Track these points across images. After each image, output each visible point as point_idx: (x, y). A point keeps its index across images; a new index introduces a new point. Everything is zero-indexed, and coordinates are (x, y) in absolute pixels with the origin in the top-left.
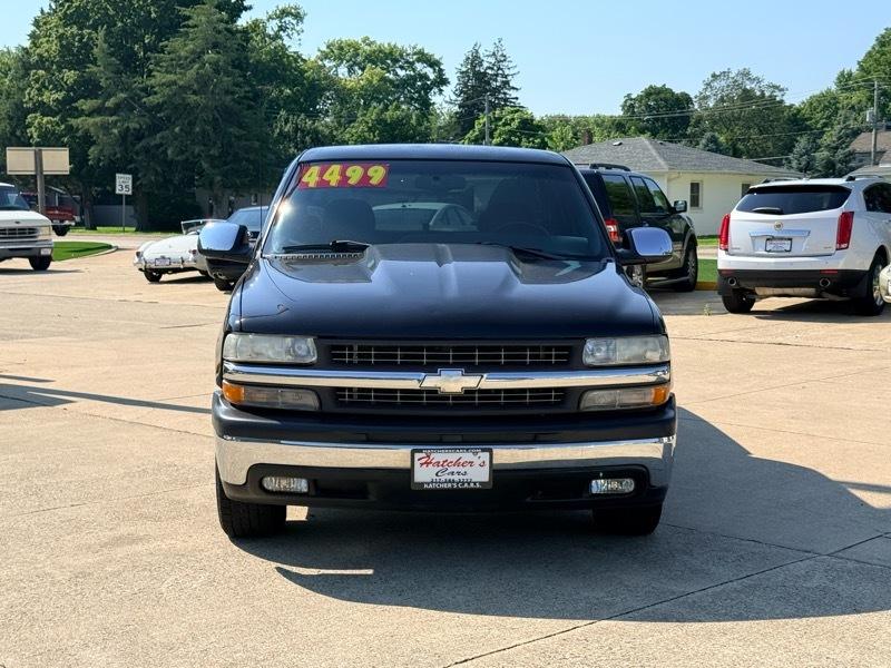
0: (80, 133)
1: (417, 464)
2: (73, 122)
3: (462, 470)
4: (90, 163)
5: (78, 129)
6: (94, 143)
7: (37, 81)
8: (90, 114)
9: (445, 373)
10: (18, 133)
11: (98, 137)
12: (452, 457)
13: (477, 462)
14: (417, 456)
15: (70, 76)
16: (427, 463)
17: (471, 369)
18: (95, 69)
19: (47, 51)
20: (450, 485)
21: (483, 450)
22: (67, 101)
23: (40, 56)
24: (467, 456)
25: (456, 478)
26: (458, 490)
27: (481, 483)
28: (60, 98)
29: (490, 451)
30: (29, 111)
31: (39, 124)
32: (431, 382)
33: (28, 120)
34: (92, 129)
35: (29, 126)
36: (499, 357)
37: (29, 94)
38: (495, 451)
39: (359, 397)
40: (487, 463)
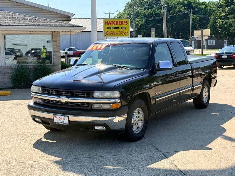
0: (228, 24)
1: (54, 118)
2: (227, 21)
3: (63, 120)
4: (231, 32)
5: (228, 23)
6: (232, 26)
7: (220, 11)
8: (232, 19)
9: (62, 97)
10: (215, 25)
11: (233, 25)
12: (61, 117)
13: (66, 119)
14: (54, 116)
15: (227, 9)
16: (56, 118)
17: (67, 96)
18: (234, 6)
19: (222, 2)
20: (61, 124)
21: (67, 116)
22: (226, 15)
23: (221, 4)
24: (63, 117)
25: (62, 122)
26: (62, 125)
27: (67, 124)
28: (224, 15)
29: (68, 116)
30: (218, 19)
31: (219, 22)
32: (59, 99)
33: (217, 21)
34: (231, 23)
35: (217, 23)
36: (73, 94)
37: (218, 14)
38: (69, 117)
39: (51, 102)
40: (67, 119)
